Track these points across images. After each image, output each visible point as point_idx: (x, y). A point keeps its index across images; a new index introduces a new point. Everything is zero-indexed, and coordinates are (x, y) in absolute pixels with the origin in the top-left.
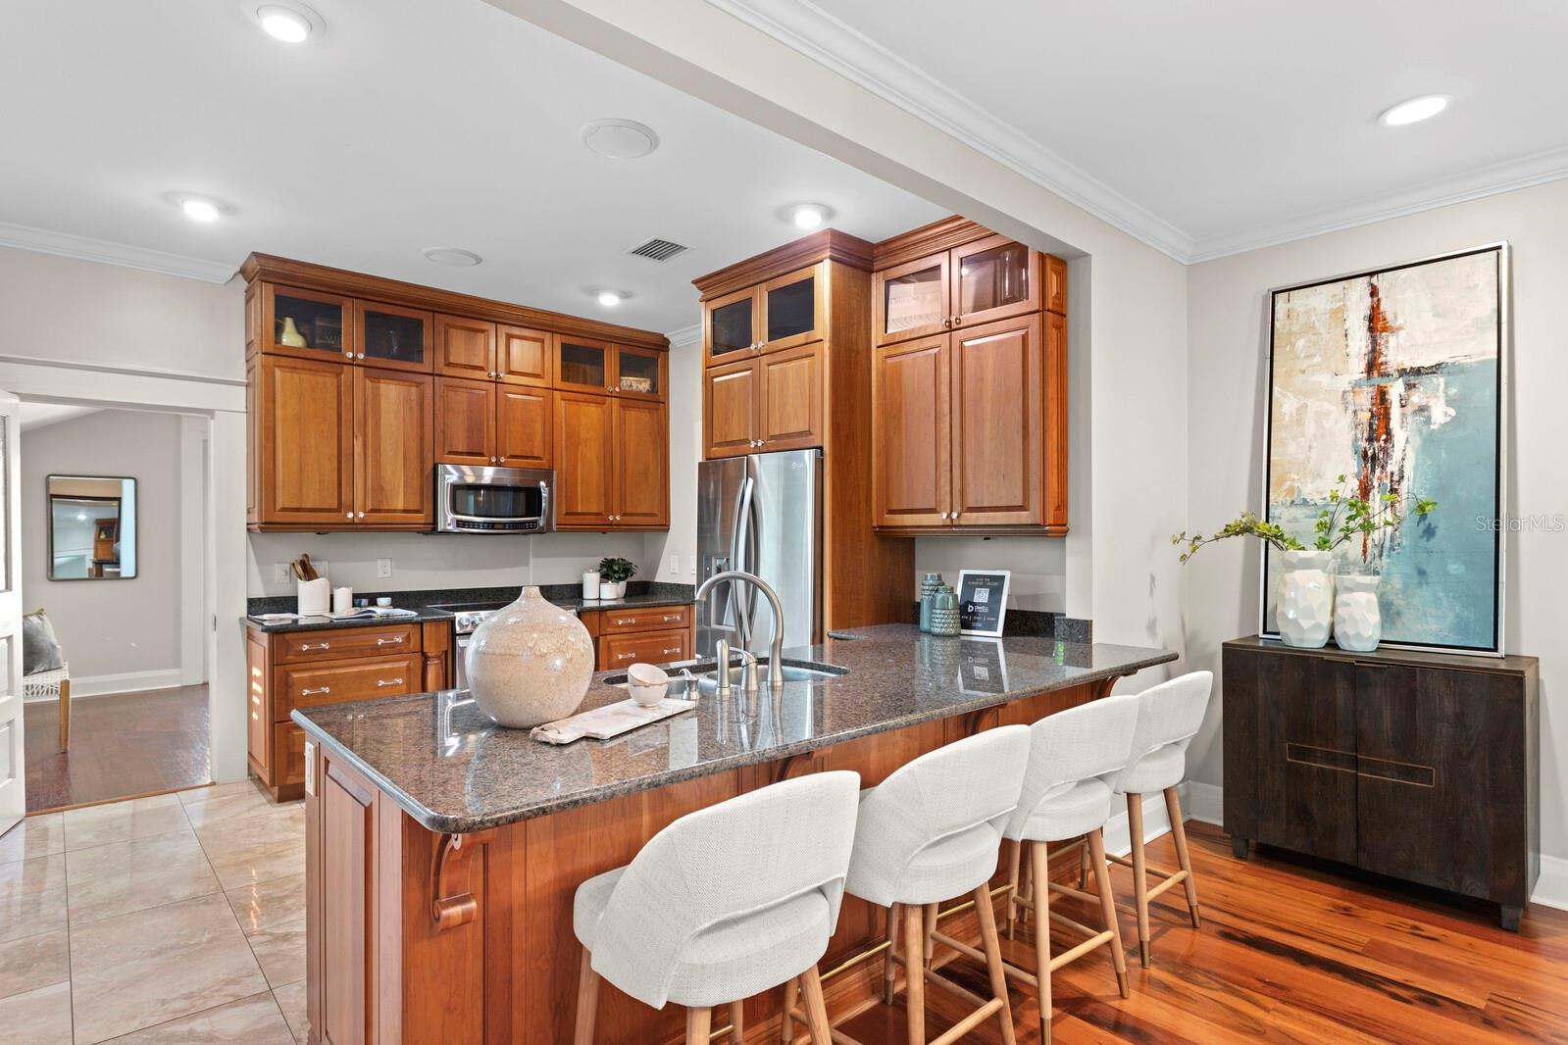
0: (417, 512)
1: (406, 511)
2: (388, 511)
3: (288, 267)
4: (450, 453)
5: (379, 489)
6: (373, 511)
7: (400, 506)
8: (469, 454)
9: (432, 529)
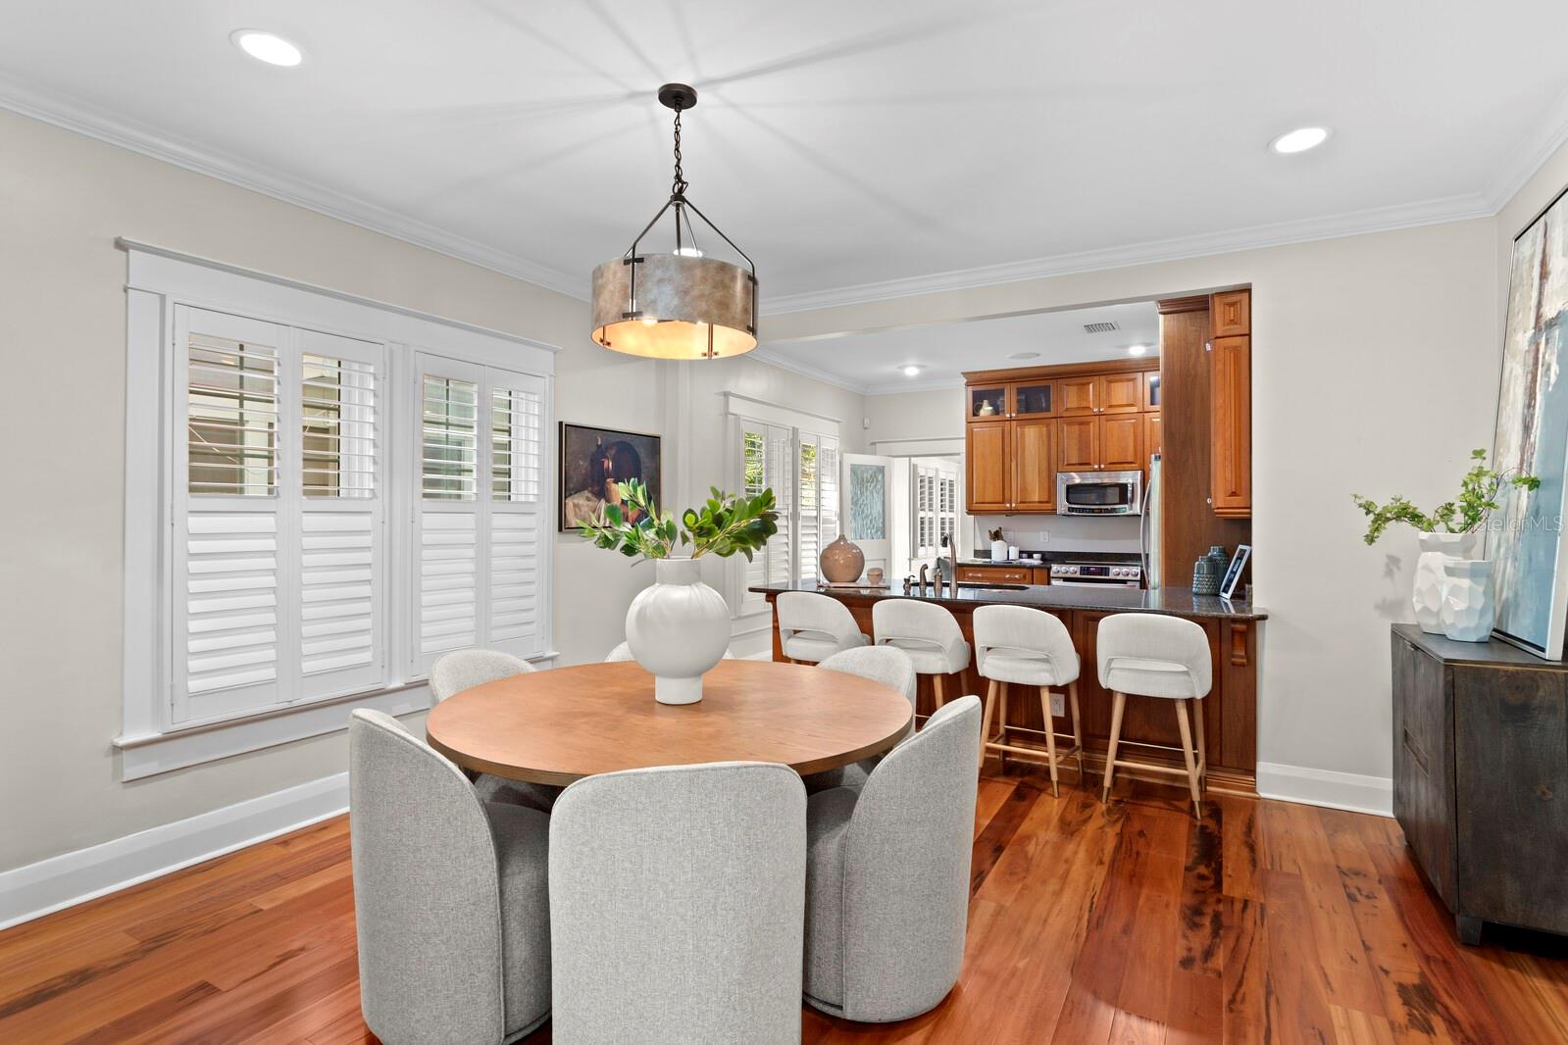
0: (1047, 502)
1: (1040, 502)
2: (1029, 502)
3: (978, 375)
4: (1068, 465)
5: (1024, 490)
6: (1021, 502)
7: (1037, 500)
8: (1081, 464)
9: (1053, 512)
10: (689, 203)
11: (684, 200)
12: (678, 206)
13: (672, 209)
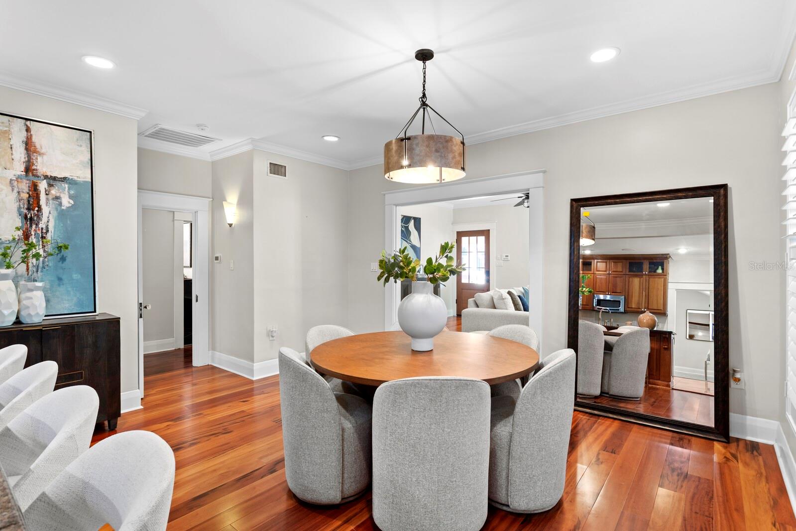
10: (429, 107)
11: (427, 105)
12: (424, 109)
13: (422, 110)
